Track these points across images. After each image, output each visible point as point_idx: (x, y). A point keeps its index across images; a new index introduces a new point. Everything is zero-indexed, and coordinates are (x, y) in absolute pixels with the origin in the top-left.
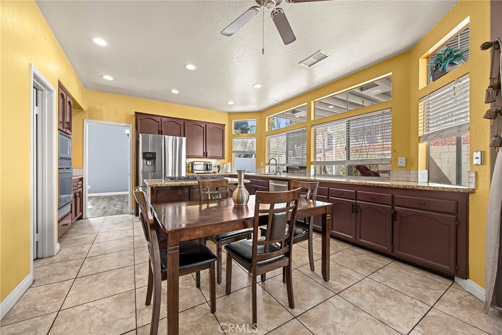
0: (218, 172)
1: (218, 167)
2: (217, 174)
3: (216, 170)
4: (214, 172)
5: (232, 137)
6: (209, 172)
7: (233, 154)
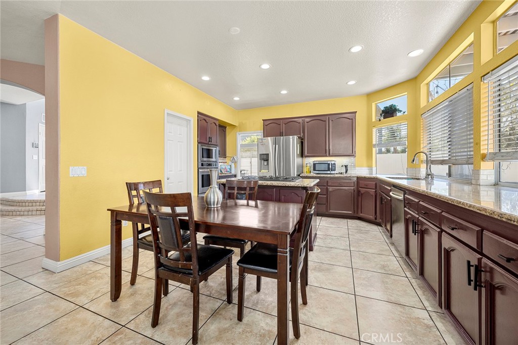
0: (346, 173)
1: (346, 166)
2: (345, 175)
3: (344, 170)
4: (341, 173)
5: (370, 126)
6: (332, 172)
7: (374, 149)
